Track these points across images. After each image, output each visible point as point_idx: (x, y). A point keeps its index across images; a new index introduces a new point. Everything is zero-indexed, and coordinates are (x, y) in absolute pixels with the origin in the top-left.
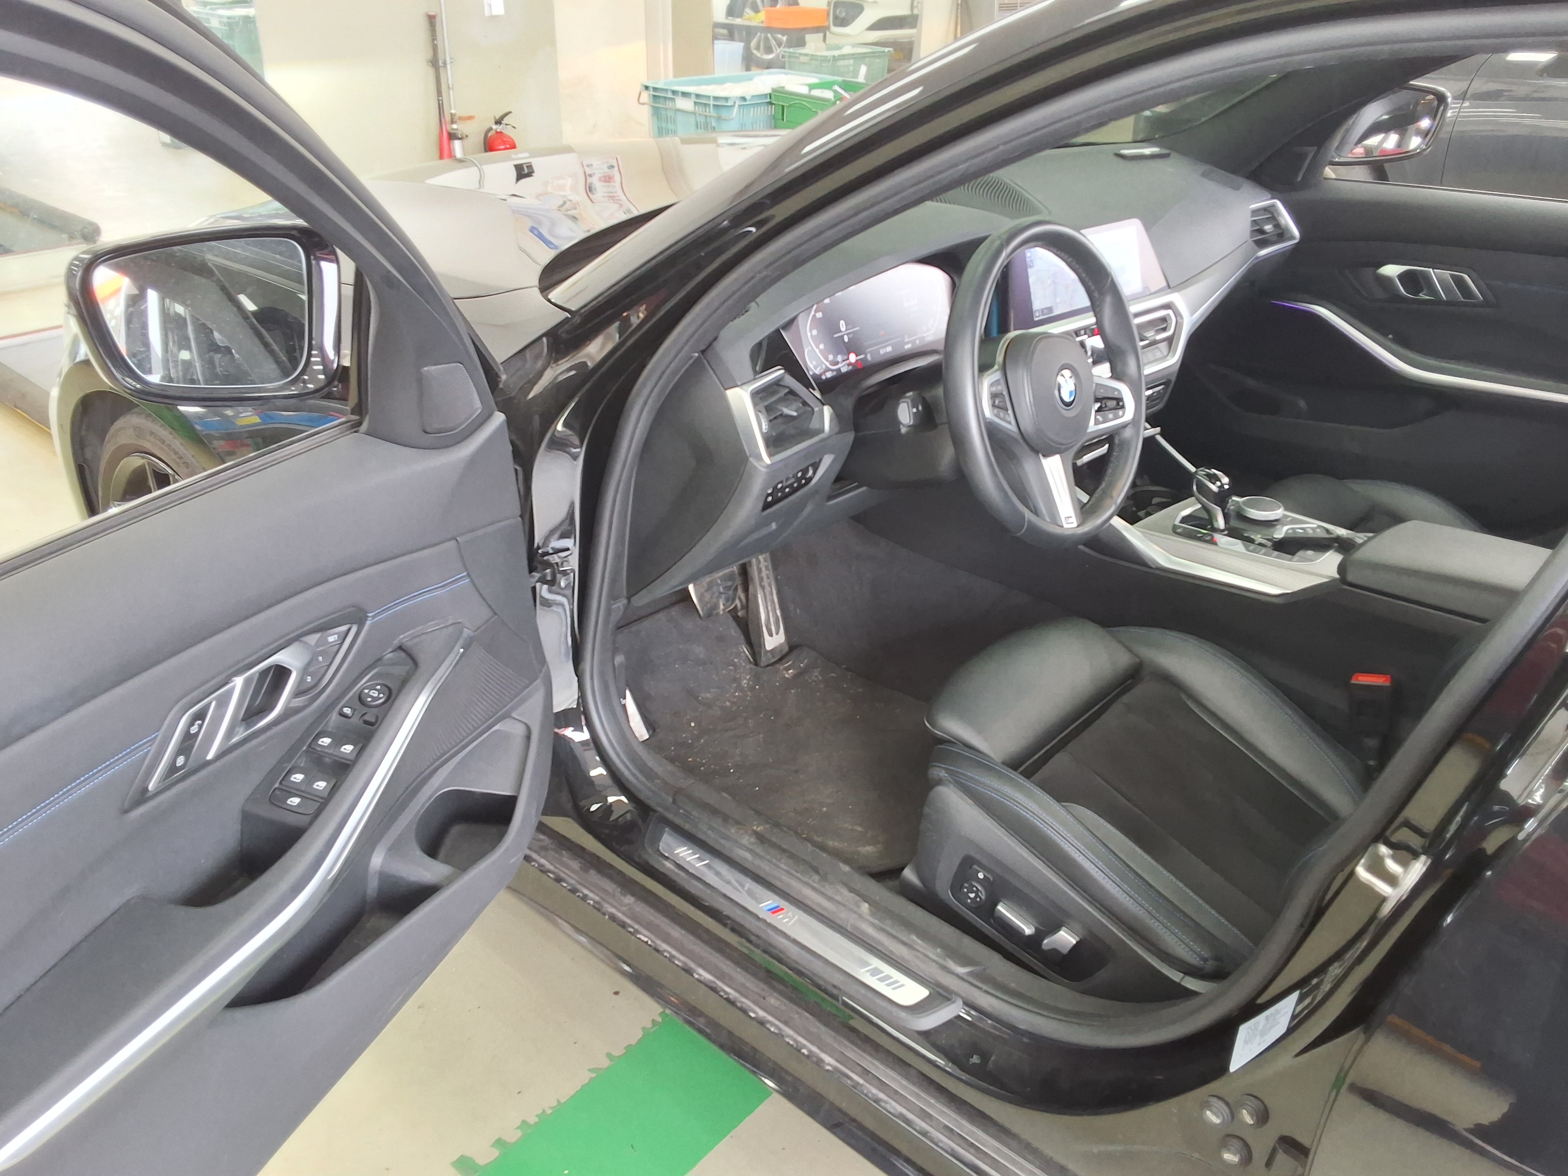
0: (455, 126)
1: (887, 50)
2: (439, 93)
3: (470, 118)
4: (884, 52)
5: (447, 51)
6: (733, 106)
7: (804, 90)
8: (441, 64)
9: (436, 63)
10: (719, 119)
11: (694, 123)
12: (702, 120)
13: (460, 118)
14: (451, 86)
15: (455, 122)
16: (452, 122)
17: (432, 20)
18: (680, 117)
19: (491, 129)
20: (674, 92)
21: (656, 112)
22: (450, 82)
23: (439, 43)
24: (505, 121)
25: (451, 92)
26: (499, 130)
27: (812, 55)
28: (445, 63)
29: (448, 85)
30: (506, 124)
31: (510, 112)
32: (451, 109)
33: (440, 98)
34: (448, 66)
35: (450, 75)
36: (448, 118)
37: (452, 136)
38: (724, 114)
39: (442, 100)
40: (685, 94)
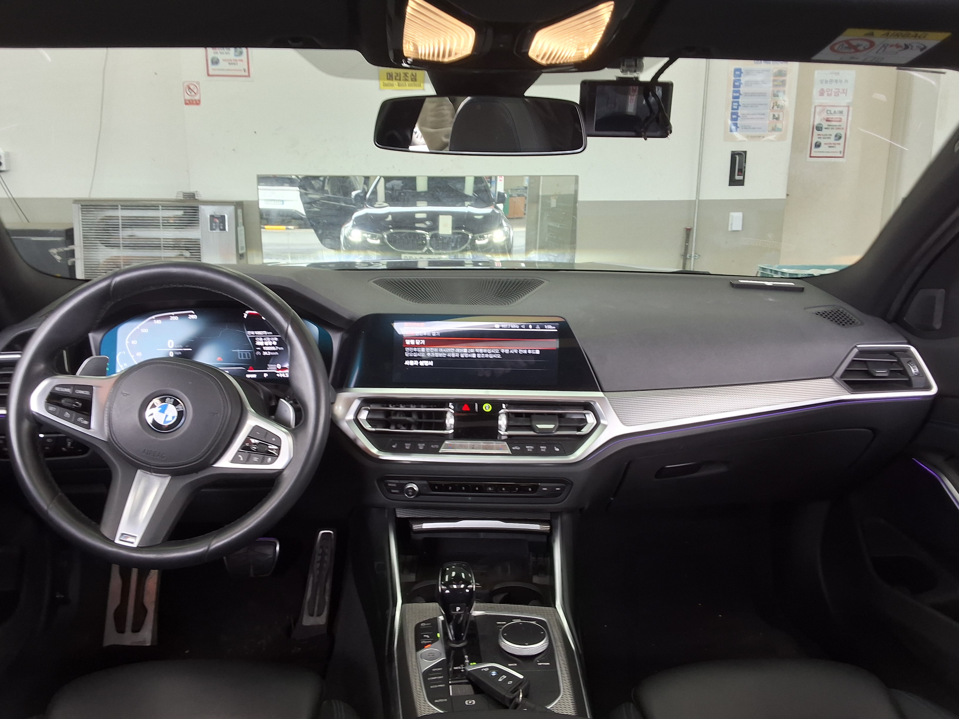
5: (693, 250)
8: (688, 257)
9: (685, 257)
17: (688, 231)
23: (689, 244)
28: (691, 257)
34: (693, 258)
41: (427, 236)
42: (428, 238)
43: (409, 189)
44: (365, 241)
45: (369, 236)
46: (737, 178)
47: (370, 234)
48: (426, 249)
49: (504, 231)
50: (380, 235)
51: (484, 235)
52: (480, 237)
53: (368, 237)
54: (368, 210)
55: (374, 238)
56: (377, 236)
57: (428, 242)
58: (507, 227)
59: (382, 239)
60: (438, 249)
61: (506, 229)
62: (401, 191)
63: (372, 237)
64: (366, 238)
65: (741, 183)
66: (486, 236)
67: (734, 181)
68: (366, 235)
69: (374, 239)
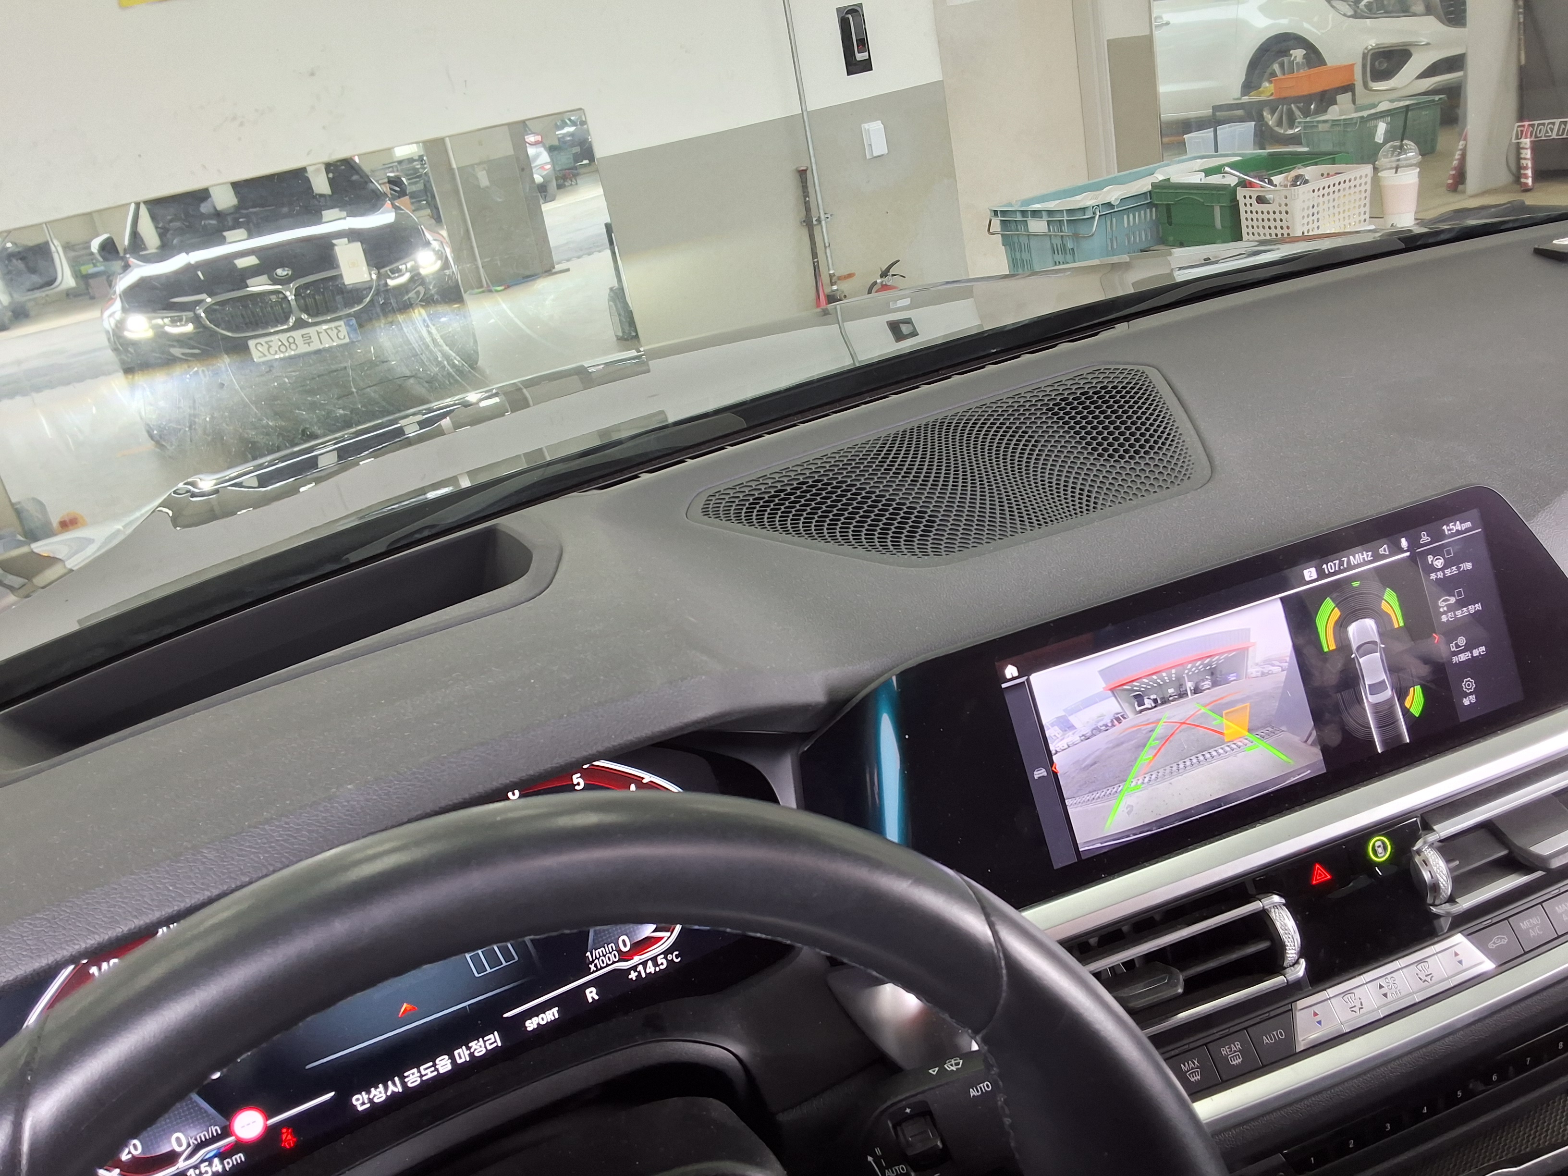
0: (835, 287)
1: (1437, 98)
2: (814, 255)
3: (850, 276)
4: (1433, 101)
5: (821, 207)
6: (1093, 218)
7: (1198, 178)
8: (815, 222)
9: (809, 223)
10: (1076, 236)
11: (1049, 246)
12: (1057, 242)
13: (839, 278)
14: (827, 245)
15: (835, 283)
16: (832, 284)
17: (802, 174)
18: (1034, 243)
19: (875, 283)
20: (1024, 213)
21: (1007, 242)
22: (826, 241)
23: (812, 199)
24: (892, 272)
25: (828, 250)
26: (884, 283)
27: (1334, 121)
28: (819, 220)
29: (825, 244)
30: (893, 275)
31: (899, 261)
32: (829, 270)
33: (816, 260)
34: (823, 223)
35: (824, 233)
36: (825, 279)
37: (832, 299)
38: (1082, 230)
39: (818, 261)
40: (1036, 214)
41: (288, 293)
42: (291, 297)
43: (254, 206)
44: (161, 334)
45: (167, 321)
46: (860, 57)
47: (167, 317)
48: (292, 321)
49: (434, 250)
50: (191, 314)
51: (400, 267)
52: (392, 271)
53: (165, 325)
54: (140, 271)
55: (178, 324)
56: (184, 318)
57: (293, 303)
58: (435, 240)
59: (196, 320)
60: (317, 315)
61: (435, 245)
62: (237, 215)
63: (174, 322)
64: (162, 327)
65: (866, 66)
66: (403, 267)
67: (855, 64)
68: (159, 321)
69: (178, 326)
